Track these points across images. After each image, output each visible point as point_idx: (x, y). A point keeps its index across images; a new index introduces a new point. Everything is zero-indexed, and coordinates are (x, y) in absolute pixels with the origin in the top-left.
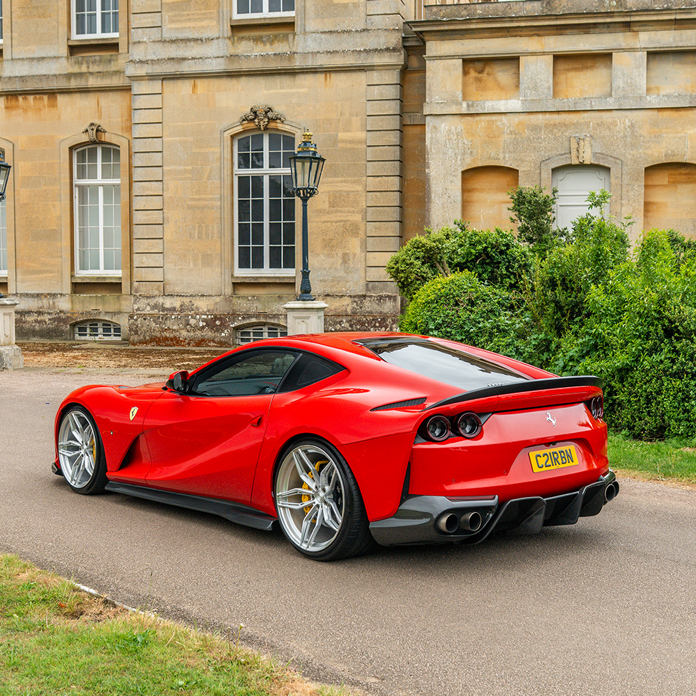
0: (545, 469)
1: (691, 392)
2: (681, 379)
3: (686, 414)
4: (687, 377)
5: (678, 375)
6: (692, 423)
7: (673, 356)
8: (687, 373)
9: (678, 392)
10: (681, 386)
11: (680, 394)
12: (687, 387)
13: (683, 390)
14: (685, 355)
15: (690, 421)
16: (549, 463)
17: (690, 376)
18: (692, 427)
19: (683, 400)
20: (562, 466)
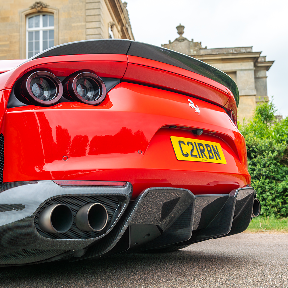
0: (189, 158)
1: (267, 187)
2: (259, 180)
3: (264, 202)
4: (263, 178)
5: (257, 177)
6: (268, 207)
7: (253, 167)
8: (263, 176)
9: (258, 188)
10: (260, 184)
11: (260, 189)
12: (263, 184)
13: (261, 187)
14: (261, 165)
15: (267, 206)
16: (195, 153)
17: (264, 177)
18: (268, 210)
19: (261, 193)
20: (209, 160)
